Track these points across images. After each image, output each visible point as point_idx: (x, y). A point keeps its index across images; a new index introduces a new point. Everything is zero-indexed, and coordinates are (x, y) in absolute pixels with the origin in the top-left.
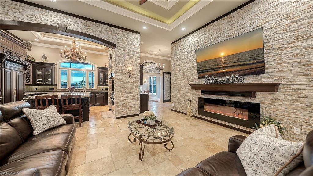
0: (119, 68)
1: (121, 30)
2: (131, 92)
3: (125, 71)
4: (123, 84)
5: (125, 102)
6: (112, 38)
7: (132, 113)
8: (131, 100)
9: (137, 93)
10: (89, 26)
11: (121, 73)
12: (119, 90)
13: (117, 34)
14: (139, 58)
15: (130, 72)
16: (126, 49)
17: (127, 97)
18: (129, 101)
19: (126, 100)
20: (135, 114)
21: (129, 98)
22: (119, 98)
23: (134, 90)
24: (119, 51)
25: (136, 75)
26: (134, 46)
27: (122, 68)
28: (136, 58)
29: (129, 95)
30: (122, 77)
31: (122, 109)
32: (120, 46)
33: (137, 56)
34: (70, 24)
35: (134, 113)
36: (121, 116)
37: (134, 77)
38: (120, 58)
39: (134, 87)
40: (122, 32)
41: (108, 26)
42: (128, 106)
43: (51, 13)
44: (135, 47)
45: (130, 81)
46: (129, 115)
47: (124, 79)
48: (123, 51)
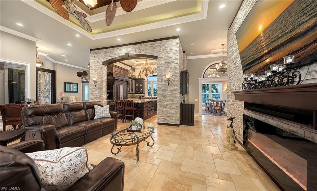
0: (160, 77)
1: (161, 41)
2: (170, 100)
3: (165, 80)
4: (163, 93)
5: (164, 110)
6: (154, 51)
7: (172, 122)
8: (170, 108)
9: (176, 102)
10: (140, 48)
11: (162, 82)
12: (160, 98)
13: (158, 47)
14: (179, 64)
15: (169, 80)
16: (166, 58)
17: (167, 105)
18: (169, 109)
19: (166, 108)
20: (174, 124)
21: (169, 106)
22: (160, 105)
23: (173, 99)
24: (160, 61)
25: (175, 83)
26: (172, 53)
27: (162, 77)
28: (175, 64)
29: (169, 103)
30: (162, 85)
31: (163, 117)
32: (160, 57)
33: (176, 63)
34: (131, 51)
35: (173, 122)
36: (161, 122)
37: (173, 85)
38: (160, 68)
39: (174, 96)
40: (161, 43)
41: (151, 43)
42: (168, 115)
43: (123, 48)
44: (174, 53)
45: (170, 89)
46: (169, 123)
47: (163, 88)
48: (163, 61)
